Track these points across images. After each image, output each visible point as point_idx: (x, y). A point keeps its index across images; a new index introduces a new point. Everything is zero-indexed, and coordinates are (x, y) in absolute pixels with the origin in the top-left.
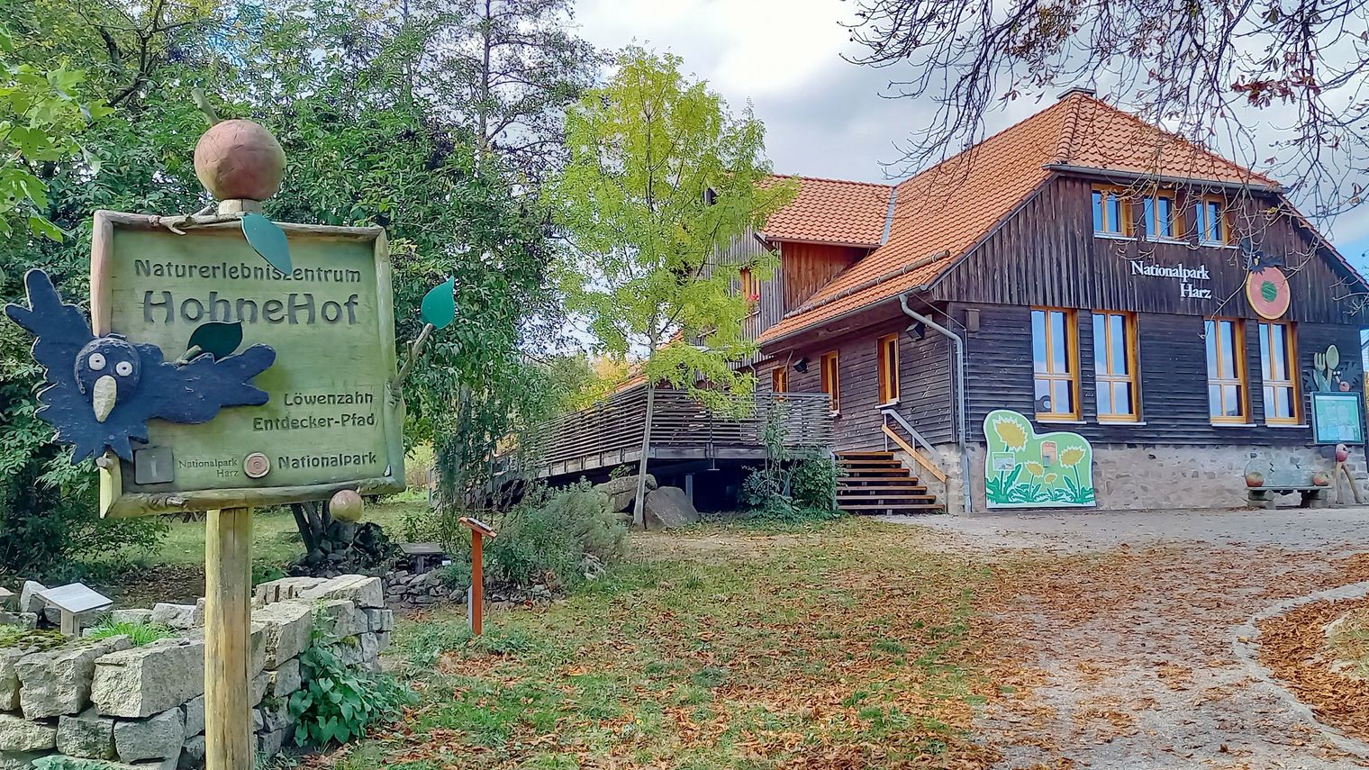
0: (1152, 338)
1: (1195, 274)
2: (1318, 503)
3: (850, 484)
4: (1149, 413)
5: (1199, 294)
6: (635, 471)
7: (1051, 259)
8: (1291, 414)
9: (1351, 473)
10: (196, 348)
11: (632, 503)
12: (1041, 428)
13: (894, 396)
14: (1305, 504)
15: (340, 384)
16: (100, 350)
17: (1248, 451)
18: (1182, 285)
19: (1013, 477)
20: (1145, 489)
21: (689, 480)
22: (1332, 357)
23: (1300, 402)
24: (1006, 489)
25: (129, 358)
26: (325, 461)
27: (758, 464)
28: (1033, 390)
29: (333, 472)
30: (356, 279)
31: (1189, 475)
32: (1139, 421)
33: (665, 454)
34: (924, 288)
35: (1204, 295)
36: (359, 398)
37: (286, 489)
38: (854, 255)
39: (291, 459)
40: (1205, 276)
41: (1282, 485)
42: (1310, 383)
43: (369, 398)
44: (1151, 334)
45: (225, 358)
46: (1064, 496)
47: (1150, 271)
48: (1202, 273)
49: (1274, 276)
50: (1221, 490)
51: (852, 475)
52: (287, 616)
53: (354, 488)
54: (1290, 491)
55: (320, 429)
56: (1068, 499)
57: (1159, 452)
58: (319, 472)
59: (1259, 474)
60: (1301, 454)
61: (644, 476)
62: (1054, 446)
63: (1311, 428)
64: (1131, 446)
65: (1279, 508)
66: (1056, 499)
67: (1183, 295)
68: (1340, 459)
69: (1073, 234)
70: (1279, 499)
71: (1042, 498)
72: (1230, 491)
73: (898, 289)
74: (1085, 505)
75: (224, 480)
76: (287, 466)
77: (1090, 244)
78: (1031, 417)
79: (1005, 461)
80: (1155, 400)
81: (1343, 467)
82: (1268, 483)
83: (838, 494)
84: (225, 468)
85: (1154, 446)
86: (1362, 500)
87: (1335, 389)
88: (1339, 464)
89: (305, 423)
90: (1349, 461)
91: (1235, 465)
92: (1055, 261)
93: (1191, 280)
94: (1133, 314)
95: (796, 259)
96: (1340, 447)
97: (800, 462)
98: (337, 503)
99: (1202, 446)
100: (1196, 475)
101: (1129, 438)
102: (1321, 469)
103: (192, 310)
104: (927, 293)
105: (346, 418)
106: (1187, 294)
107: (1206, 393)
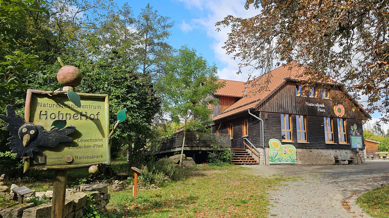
0: (311, 121)
1: (321, 106)
2: (353, 164)
3: (235, 157)
4: (310, 140)
5: (322, 111)
6: (180, 153)
7: (286, 101)
8: (345, 141)
9: (360, 156)
10: (53, 127)
11: (179, 161)
12: (283, 143)
13: (246, 135)
14: (349, 164)
15: (93, 136)
16: (26, 127)
17: (335, 150)
18: (318, 108)
19: (276, 156)
20: (309, 159)
21: (194, 155)
22: (355, 127)
23: (348, 138)
24: (274, 159)
25: (34, 129)
26: (88, 157)
27: (212, 152)
28: (281, 134)
29: (90, 160)
30: (100, 108)
31: (320, 156)
32: (308, 142)
33: (188, 149)
34: (254, 108)
35: (323, 111)
36: (99, 140)
37: (76, 165)
38: (237, 99)
39: (78, 157)
40: (324, 106)
41: (343, 159)
42: (350, 133)
43: (102, 140)
44: (311, 120)
45: (61, 129)
46: (289, 161)
47: (310, 105)
48: (323, 106)
49: (340, 106)
50: (328, 160)
51: (236, 154)
52: (80, 197)
53: (96, 165)
54: (346, 160)
55: (87, 149)
56: (290, 161)
57: (313, 150)
58: (86, 160)
59: (338, 156)
60: (348, 151)
61: (182, 155)
62: (286, 148)
63: (350, 144)
64: (306, 148)
65: (342, 165)
66: (287, 161)
67: (318, 111)
68: (357, 152)
69: (291, 95)
70: (342, 162)
71: (283, 161)
72: (330, 160)
73: (248, 108)
74: (294, 163)
75: (59, 163)
76: (77, 159)
77: (295, 98)
78: (281, 141)
79: (274, 152)
80: (312, 137)
81: (358, 154)
82: (340, 158)
83: (232, 159)
84: (60, 159)
85: (311, 148)
86: (363, 163)
87: (356, 135)
88: (357, 154)
89: (83, 147)
90: (360, 153)
91: (332, 153)
92: (287, 102)
93: (320, 107)
94: (306, 115)
95: (222, 100)
96: (357, 149)
97: (222, 151)
98: (91, 169)
99: (323, 149)
100: (322, 156)
101: (305, 146)
102: (353, 155)
103: (53, 116)
104: (254, 109)
105: (95, 145)
106: (319, 110)
107: (324, 135)
